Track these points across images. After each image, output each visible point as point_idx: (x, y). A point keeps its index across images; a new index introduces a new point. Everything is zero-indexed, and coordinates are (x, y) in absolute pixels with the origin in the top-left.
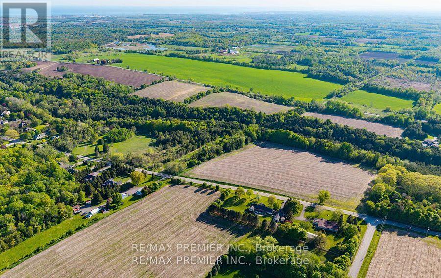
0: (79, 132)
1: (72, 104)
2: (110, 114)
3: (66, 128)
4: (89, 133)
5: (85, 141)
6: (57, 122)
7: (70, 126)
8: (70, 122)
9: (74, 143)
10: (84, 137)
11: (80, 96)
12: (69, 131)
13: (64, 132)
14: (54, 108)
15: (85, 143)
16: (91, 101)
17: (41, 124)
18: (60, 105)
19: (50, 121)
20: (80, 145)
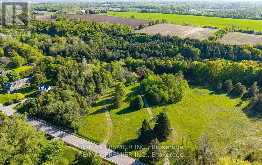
0: (88, 80)
1: (67, 42)
2: (121, 53)
3: (62, 71)
4: (106, 83)
5: (101, 99)
6: (47, 62)
7: (69, 67)
8: (69, 62)
9: (82, 106)
10: (98, 90)
11: (75, 34)
12: (69, 77)
13: (60, 79)
14: (45, 45)
15: (102, 103)
16: (90, 39)
17: (24, 65)
18: (53, 42)
19: (38, 60)
20: (95, 109)
